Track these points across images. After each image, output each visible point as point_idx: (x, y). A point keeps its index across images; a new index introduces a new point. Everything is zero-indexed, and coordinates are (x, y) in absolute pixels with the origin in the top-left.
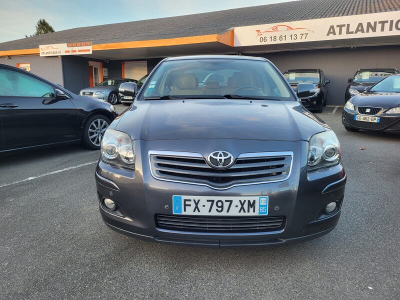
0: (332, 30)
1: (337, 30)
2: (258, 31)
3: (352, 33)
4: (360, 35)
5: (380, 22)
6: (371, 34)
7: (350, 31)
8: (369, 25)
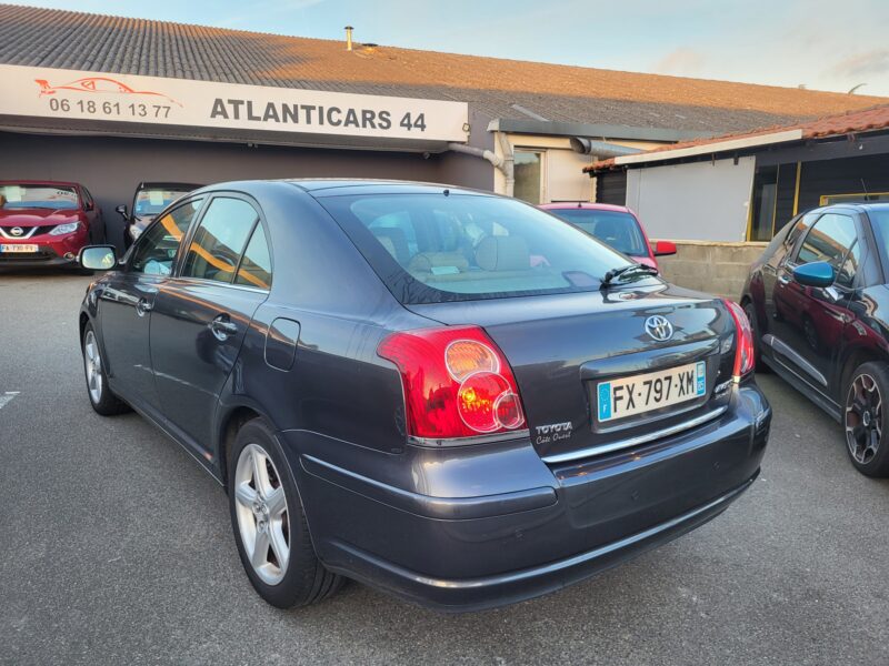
0: (218, 108)
1: (230, 109)
2: (43, 83)
3: (258, 119)
4: (271, 125)
5: (303, 107)
6: (290, 127)
7: (255, 114)
8: (285, 107)
